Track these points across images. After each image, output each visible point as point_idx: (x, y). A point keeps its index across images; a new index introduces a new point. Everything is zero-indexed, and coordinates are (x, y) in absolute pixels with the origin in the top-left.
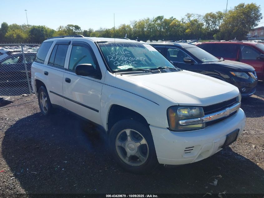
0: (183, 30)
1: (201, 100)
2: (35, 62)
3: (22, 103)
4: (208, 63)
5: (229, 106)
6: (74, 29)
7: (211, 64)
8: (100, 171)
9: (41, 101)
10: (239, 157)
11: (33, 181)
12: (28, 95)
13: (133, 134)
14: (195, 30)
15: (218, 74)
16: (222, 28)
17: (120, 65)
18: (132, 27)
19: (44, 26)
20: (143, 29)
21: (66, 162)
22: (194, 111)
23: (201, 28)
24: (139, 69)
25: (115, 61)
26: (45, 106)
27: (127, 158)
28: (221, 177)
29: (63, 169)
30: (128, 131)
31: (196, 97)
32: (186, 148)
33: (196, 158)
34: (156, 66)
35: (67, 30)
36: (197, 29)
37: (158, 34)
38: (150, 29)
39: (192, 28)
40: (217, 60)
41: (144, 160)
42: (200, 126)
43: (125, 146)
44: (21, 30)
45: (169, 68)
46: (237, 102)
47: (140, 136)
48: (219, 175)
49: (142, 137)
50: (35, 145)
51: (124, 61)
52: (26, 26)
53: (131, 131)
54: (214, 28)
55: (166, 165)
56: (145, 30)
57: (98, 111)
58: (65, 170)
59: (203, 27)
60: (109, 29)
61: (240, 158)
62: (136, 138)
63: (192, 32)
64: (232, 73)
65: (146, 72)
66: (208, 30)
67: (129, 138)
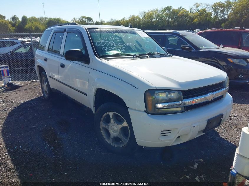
0: (191, 20)
1: (180, 84)
2: (38, 49)
3: (30, 88)
4: (205, 50)
5: (213, 91)
6: (86, 21)
7: (209, 51)
8: (86, 151)
9: (43, 85)
10: (225, 142)
11: (23, 157)
12: (36, 81)
13: (116, 116)
14: (203, 19)
15: (216, 61)
16: (231, 17)
17: (108, 51)
18: (141, 18)
19: (60, 18)
20: (152, 19)
21: (56, 141)
22: (173, 95)
23: (209, 17)
24: (127, 54)
25: (104, 47)
26: (46, 90)
27: (111, 140)
28: (203, 161)
29: (52, 148)
30: (111, 114)
31: (175, 81)
32: (162, 131)
33: (173, 141)
34: (146, 52)
35: (81, 21)
36: (205, 18)
37: (166, 24)
38: (159, 19)
39: (200, 17)
40: (217, 47)
41: (126, 141)
42: (179, 109)
43: (108, 128)
44: (39, 22)
45: (160, 54)
46: (224, 87)
47: (122, 118)
48: (201, 159)
49: (124, 120)
50: (32, 125)
51: (113, 46)
52: (43, 18)
53: (114, 113)
54: (223, 18)
55: (145, 147)
56: (154, 20)
57: (86, 95)
58: (54, 149)
59: (211, 16)
60: (119, 20)
61: (226, 144)
62: (119, 120)
63: (199, 21)
64: (230, 60)
65: (133, 57)
66: (217, 19)
67: (112, 121)
